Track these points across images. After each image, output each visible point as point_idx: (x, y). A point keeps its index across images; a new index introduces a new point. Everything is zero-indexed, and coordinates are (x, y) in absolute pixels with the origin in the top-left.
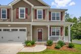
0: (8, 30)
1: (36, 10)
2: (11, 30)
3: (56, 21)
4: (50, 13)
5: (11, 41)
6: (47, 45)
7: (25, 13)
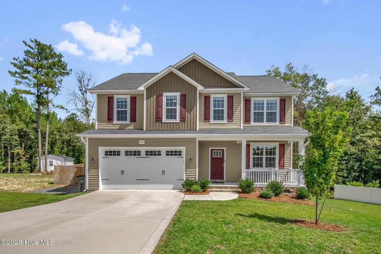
0: (137, 153)
1: (207, 98)
2: (143, 154)
3: (265, 124)
4: (247, 101)
5: (142, 181)
6: (238, 192)
7: (178, 107)
